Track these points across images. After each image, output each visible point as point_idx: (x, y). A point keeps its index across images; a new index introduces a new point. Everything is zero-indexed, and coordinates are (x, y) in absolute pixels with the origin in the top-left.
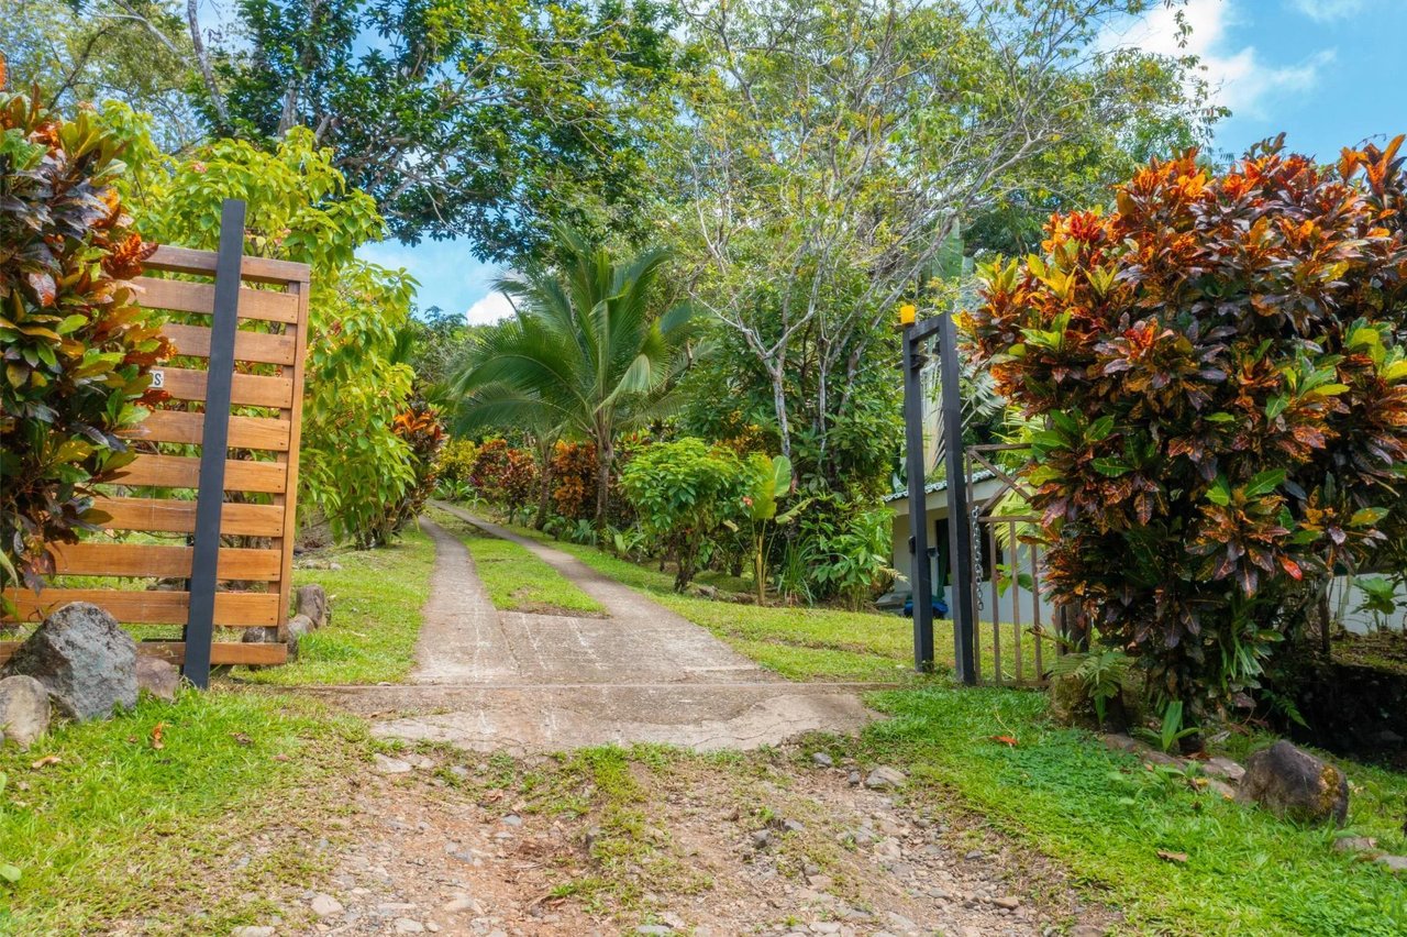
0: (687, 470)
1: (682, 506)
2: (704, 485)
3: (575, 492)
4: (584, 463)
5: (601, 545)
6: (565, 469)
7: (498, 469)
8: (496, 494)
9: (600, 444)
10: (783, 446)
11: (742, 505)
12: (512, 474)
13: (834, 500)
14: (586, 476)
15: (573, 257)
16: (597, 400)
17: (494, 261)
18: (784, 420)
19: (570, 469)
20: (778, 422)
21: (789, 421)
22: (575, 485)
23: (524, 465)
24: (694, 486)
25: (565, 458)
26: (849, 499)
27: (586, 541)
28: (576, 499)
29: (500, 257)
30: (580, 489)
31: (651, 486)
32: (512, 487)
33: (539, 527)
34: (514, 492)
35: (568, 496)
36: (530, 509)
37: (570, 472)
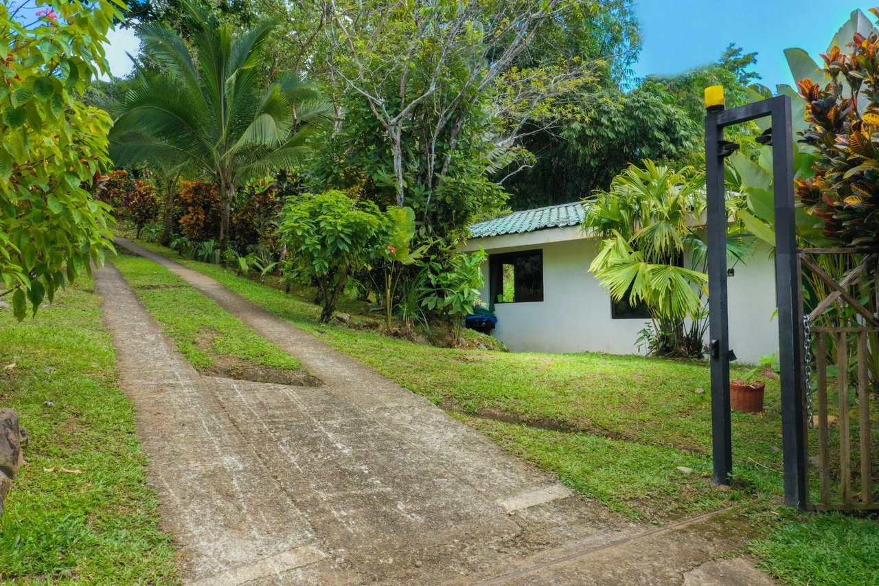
0: (344, 222)
1: (338, 253)
2: (358, 234)
3: (198, 219)
4: (205, 197)
5: (223, 263)
6: (189, 201)
7: (121, 193)
8: (120, 212)
9: (223, 183)
10: (398, 197)
11: (387, 252)
12: (139, 201)
13: (439, 244)
14: (206, 207)
15: (199, 28)
16: (223, 149)
17: (121, 27)
18: (401, 177)
19: (194, 201)
20: (395, 179)
21: (404, 178)
22: (198, 213)
23: (149, 194)
24: (348, 235)
25: (190, 192)
26: (448, 242)
27: (209, 260)
28: (199, 225)
29: (126, 25)
30: (202, 217)
31: (310, 235)
32: (139, 210)
33: (166, 243)
34: (141, 214)
35: (192, 222)
36: (156, 228)
37: (194, 204)
